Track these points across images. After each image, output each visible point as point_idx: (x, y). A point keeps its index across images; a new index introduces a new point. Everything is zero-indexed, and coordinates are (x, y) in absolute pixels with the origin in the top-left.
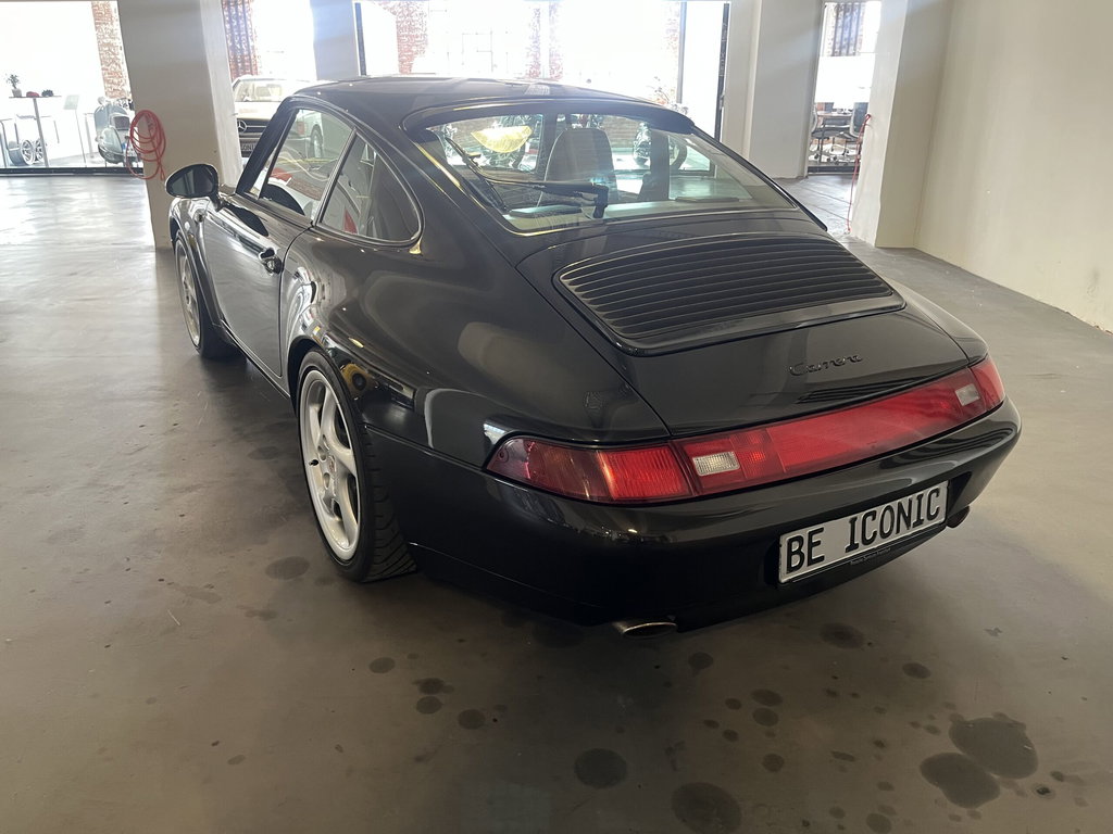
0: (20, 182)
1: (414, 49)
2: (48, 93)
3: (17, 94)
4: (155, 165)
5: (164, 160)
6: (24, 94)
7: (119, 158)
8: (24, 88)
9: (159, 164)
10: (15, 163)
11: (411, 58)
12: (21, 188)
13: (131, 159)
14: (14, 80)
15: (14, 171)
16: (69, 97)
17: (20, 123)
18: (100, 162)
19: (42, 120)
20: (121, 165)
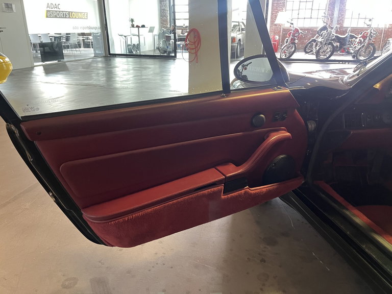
0: (130, 60)
1: (279, 8)
2: (143, 26)
3: (133, 26)
4: (194, 55)
5: (199, 53)
6: (135, 26)
7: (165, 52)
8: (135, 24)
9: (196, 55)
10: (129, 52)
11: (277, 12)
12: (131, 62)
13: (170, 52)
14: (132, 21)
15: (129, 55)
16: (151, 27)
17: (133, 37)
18: (157, 53)
19: (140, 36)
20: (166, 55)
